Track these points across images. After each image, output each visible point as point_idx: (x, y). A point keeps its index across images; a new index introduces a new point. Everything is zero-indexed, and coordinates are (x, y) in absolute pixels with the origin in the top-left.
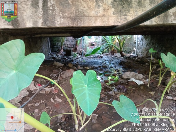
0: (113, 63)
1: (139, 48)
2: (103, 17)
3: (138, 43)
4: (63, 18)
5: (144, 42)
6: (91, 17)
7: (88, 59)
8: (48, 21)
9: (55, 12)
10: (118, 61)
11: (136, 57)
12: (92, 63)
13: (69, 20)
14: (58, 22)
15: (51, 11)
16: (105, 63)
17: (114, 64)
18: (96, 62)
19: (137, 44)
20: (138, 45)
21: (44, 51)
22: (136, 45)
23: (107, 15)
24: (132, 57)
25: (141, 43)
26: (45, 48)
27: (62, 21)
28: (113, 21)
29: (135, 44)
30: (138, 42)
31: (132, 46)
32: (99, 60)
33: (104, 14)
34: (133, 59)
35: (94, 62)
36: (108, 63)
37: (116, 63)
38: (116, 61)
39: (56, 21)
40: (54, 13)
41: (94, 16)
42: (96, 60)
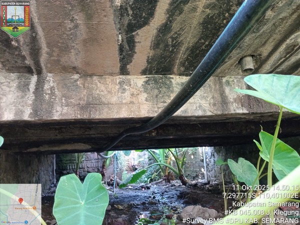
0: (167, 196)
1: (210, 169)
2: (131, 105)
3: (207, 160)
4: (66, 106)
5: (216, 159)
6: (113, 104)
7: (124, 192)
8: (40, 111)
9: (54, 97)
10: (176, 192)
11: (206, 184)
12: (130, 199)
13: (76, 108)
14: (57, 111)
15: (47, 96)
16: (154, 197)
17: (169, 197)
18: (138, 196)
19: (206, 162)
20: (208, 164)
21: (43, 180)
22: (205, 165)
23: (137, 102)
24: (199, 184)
25: (212, 160)
26: (44, 174)
27: (65, 111)
28: (147, 110)
29: (202, 163)
30: (206, 158)
31: (199, 166)
32: (143, 194)
33: (132, 100)
34: (202, 187)
35: (135, 196)
36: (158, 197)
37: (172, 196)
38: (174, 192)
39: (55, 111)
40: (53, 99)
41: (116, 104)
42: (139, 192)
